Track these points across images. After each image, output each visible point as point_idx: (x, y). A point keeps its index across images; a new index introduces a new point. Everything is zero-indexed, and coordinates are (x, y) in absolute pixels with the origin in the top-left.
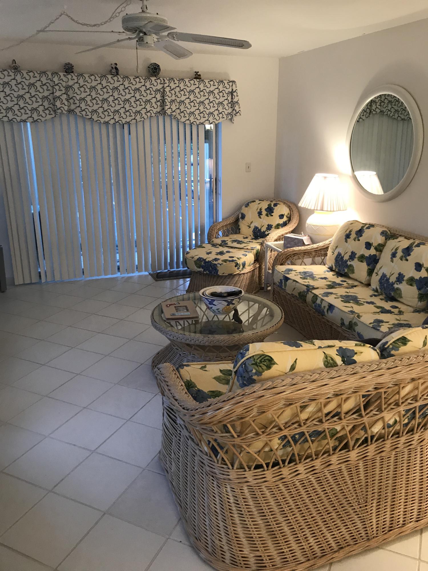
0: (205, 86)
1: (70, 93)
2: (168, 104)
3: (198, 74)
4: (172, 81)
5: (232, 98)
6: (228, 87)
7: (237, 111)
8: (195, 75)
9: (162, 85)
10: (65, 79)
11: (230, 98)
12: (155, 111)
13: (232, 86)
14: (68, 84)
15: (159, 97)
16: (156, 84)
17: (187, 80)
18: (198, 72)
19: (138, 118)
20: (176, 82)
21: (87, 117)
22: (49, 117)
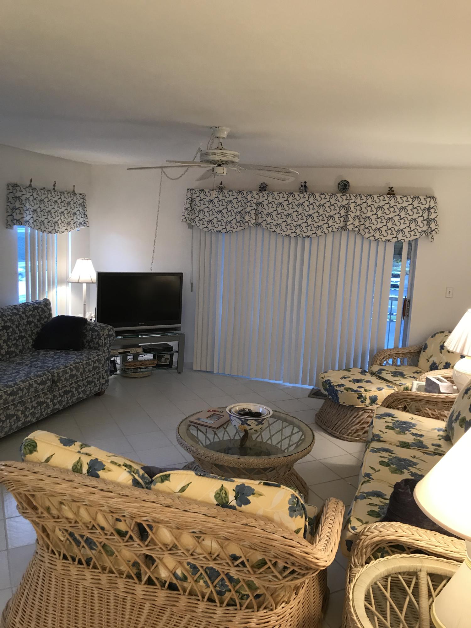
0: (396, 202)
1: (260, 209)
2: (351, 219)
3: (392, 189)
4: (359, 197)
5: (428, 215)
6: (424, 202)
7: (433, 229)
8: (389, 191)
9: (347, 202)
10: (256, 196)
11: (426, 215)
12: (337, 226)
13: (430, 202)
14: (258, 201)
15: (343, 212)
16: (342, 200)
17: (375, 196)
18: (392, 188)
19: (319, 232)
20: (363, 197)
21: (271, 230)
22: (239, 229)
